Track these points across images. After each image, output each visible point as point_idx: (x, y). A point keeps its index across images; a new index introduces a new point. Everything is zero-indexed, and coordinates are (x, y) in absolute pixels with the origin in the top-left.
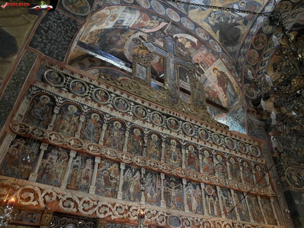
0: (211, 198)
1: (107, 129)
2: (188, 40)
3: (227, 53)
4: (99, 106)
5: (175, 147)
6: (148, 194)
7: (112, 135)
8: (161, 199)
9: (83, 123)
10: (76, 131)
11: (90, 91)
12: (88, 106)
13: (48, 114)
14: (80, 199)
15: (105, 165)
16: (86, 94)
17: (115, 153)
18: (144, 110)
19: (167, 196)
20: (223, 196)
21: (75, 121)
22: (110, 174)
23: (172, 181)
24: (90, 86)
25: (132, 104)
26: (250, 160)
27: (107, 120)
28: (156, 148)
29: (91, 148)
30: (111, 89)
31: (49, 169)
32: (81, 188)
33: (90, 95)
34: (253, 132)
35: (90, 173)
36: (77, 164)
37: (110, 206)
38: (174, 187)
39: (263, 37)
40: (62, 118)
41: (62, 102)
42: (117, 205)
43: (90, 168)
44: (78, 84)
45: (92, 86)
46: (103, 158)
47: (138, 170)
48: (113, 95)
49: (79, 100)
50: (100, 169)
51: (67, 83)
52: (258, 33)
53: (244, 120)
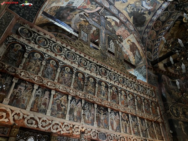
0: (125, 122)
1: (61, 72)
2: (113, 20)
3: (137, 31)
4: (56, 55)
5: (104, 87)
6: (86, 117)
7: (63, 76)
8: (94, 121)
9: (44, 66)
10: (39, 71)
11: (50, 45)
12: (48, 55)
13: (20, 57)
14: (40, 119)
15: (58, 96)
16: (47, 46)
18: (85, 61)
19: (98, 119)
20: (132, 121)
21: (39, 64)
22: (61, 102)
23: (101, 109)
24: (50, 41)
25: (78, 56)
26: (149, 99)
27: (61, 66)
28: (92, 87)
29: (49, 84)
30: (64, 45)
31: (18, 96)
32: (40, 110)
33: (50, 47)
34: (151, 81)
35: (48, 100)
36: (38, 94)
37: (60, 124)
38: (103, 113)
39: (160, 23)
40: (29, 61)
41: (30, 50)
42: (65, 124)
43: (47, 97)
44: (42, 39)
45: (52, 42)
46: (57, 91)
47: (80, 101)
48: (65, 49)
49: (42, 49)
50: (55, 99)
51: (35, 37)
52: (157, 20)
53: (146, 73)
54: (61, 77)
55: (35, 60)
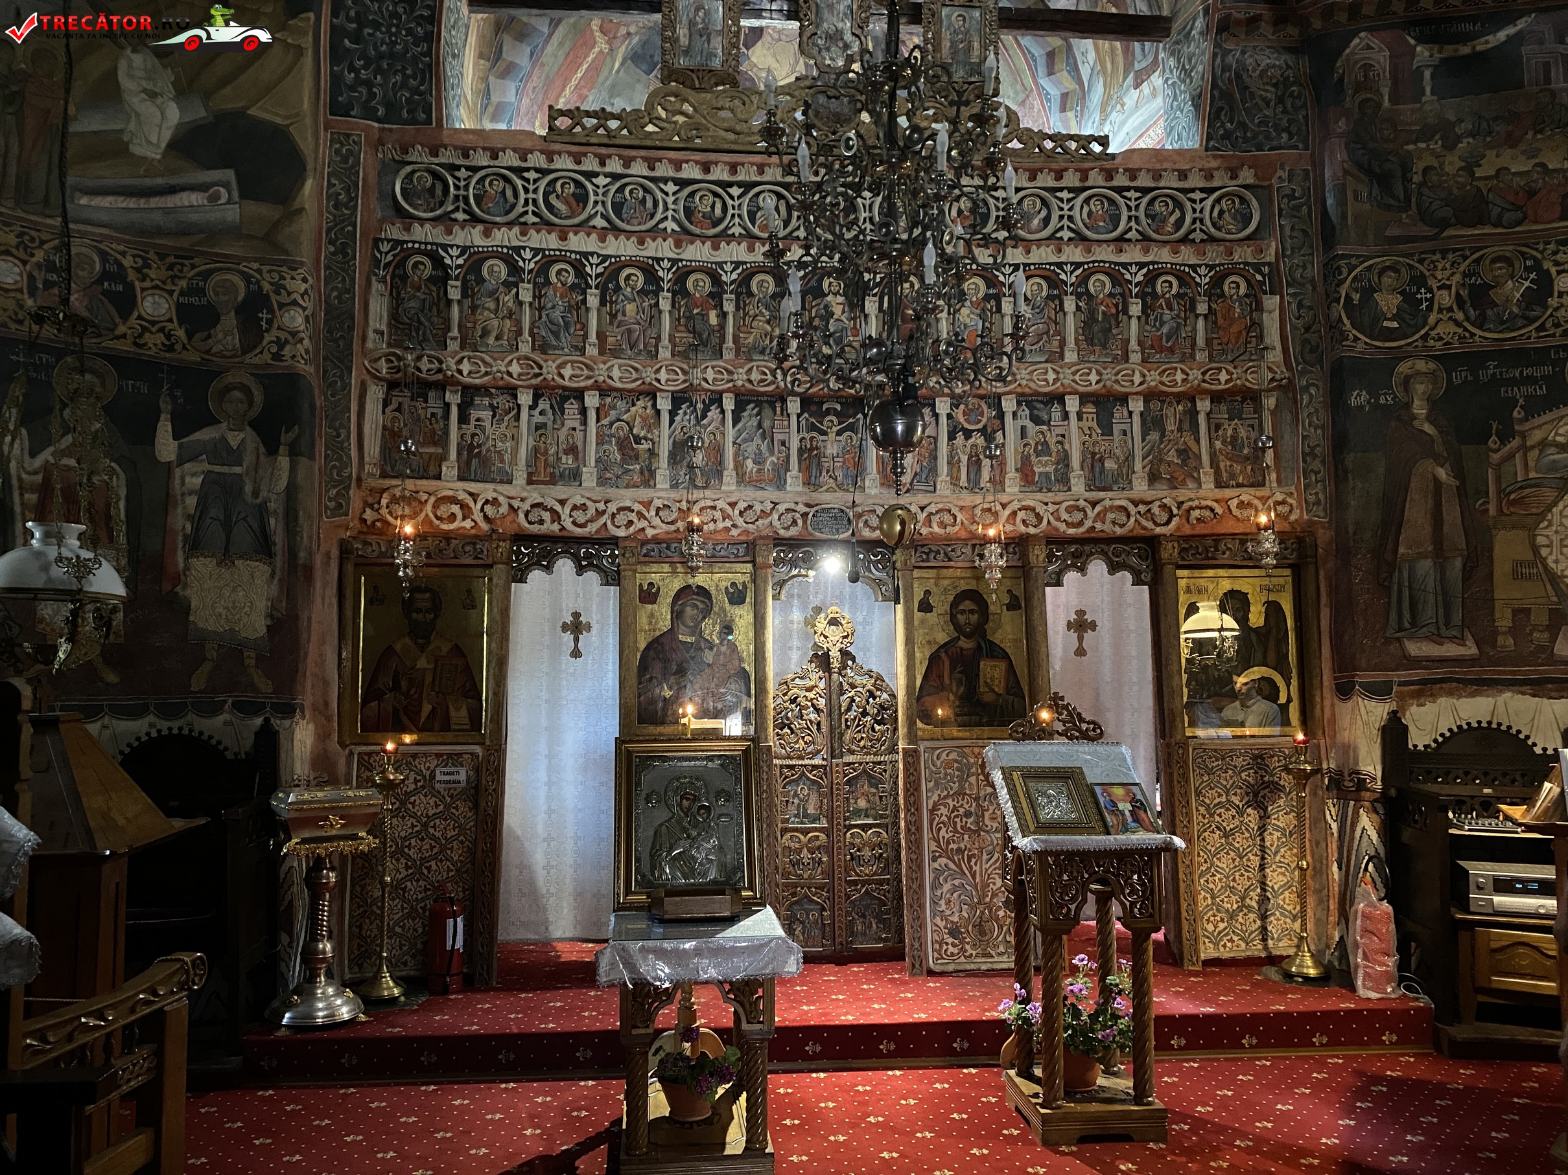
0: (978, 440)
1: (603, 303)
4: (563, 238)
5: (840, 299)
6: (749, 463)
7: (620, 317)
8: (787, 470)
9: (531, 304)
10: (519, 333)
11: (531, 195)
12: (532, 249)
13: (438, 305)
14: (562, 502)
15: (614, 407)
16: (520, 209)
17: (636, 369)
18: (716, 195)
19: (811, 457)
20: (1029, 424)
21: (510, 304)
22: (631, 429)
23: (829, 412)
24: (526, 175)
25: (671, 188)
27: (597, 276)
28: (768, 322)
29: (567, 372)
30: (590, 164)
31: (479, 446)
32: (562, 475)
33: (531, 208)
35: (579, 434)
36: (541, 419)
37: (637, 507)
38: (835, 429)
40: (474, 308)
41: (460, 261)
42: (658, 503)
43: (577, 424)
44: (491, 184)
45: (532, 175)
46: (604, 391)
48: (601, 181)
49: (504, 237)
50: (605, 422)
51: (462, 192)
53: (1203, 76)
54: (611, 323)
55: (491, 294)
